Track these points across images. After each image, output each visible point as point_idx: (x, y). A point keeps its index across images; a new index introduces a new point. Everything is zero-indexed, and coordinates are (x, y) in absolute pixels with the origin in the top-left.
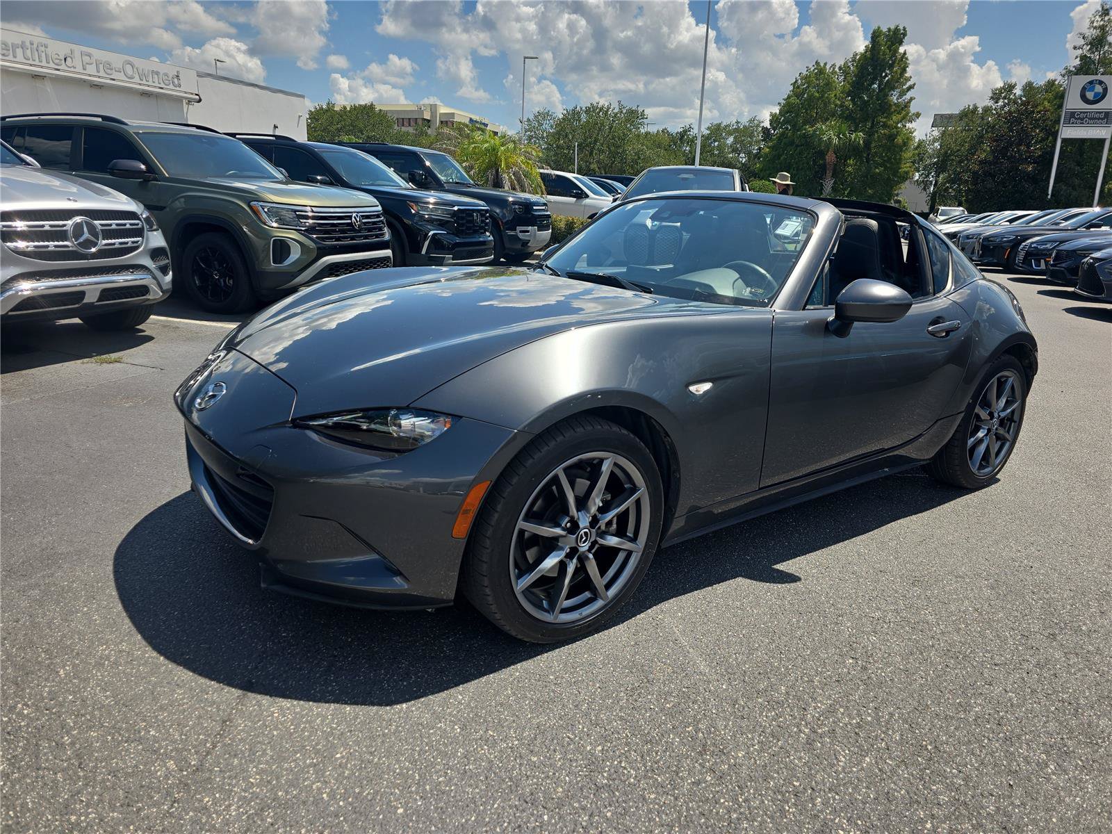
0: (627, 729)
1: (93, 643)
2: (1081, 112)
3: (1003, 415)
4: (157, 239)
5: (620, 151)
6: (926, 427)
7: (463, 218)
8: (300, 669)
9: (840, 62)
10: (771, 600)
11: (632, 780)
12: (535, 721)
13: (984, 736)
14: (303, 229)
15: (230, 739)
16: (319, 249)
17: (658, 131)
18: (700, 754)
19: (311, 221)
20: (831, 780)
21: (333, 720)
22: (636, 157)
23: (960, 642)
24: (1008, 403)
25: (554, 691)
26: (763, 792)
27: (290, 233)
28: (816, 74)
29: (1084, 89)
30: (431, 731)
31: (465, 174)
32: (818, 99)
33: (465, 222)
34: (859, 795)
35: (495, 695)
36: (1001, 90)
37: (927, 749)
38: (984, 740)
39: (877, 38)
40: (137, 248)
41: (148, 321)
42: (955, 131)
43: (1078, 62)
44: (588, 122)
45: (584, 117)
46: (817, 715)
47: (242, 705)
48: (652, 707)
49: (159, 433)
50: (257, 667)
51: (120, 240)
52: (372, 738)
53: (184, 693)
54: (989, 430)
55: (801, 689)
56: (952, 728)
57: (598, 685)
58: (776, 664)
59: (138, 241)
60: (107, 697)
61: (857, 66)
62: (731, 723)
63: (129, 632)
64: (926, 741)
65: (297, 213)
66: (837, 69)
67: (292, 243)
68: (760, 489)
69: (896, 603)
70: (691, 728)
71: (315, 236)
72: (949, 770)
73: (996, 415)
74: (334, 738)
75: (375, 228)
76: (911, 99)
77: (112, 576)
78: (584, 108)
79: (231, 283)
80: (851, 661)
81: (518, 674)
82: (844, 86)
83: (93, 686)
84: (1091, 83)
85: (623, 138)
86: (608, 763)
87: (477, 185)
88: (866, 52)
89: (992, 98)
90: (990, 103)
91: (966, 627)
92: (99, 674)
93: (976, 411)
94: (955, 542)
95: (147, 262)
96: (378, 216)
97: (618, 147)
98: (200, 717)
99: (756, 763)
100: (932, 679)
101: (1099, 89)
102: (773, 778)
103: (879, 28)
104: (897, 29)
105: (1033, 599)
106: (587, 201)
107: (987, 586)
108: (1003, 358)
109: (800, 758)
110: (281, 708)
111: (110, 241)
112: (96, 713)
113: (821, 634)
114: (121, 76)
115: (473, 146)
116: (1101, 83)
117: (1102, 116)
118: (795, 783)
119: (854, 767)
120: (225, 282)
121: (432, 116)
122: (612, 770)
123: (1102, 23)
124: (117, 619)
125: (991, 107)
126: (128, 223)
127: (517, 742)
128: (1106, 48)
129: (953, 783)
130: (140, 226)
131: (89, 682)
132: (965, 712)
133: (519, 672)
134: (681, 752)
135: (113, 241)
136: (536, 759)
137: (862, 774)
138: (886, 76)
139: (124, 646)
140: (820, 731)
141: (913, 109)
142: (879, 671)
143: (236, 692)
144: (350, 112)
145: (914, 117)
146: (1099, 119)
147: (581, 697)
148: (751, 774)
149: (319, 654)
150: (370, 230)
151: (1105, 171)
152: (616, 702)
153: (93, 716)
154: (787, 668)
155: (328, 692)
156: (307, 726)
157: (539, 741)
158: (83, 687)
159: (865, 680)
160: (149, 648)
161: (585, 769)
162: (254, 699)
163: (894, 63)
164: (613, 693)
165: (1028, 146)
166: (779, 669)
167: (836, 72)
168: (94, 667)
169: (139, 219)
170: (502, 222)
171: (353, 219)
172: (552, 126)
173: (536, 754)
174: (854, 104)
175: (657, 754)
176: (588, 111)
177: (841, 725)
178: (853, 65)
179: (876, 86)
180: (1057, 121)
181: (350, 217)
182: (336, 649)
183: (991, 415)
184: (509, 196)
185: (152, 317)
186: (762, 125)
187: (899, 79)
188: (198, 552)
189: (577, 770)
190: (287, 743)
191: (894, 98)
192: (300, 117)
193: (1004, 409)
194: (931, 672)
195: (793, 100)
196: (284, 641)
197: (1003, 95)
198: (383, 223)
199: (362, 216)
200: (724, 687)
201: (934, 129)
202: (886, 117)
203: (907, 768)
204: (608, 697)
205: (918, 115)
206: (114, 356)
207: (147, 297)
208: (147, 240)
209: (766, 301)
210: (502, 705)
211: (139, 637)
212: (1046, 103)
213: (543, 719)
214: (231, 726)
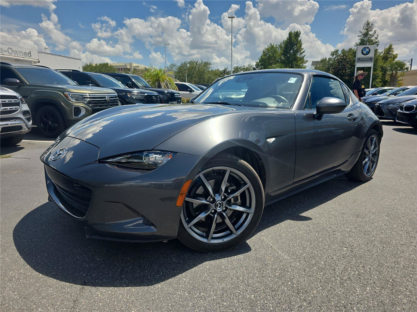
0: (262, 286)
1: (6, 271)
2: (362, 58)
3: (373, 152)
4: (25, 107)
5: (203, 77)
6: (349, 157)
7: (149, 98)
8: (108, 274)
9: (279, 44)
10: (305, 228)
11: (272, 309)
12: (221, 287)
13: (410, 273)
14: (86, 102)
15: (79, 309)
16: (93, 110)
17: (216, 70)
18: (298, 293)
19: (89, 99)
20: (356, 299)
21: (127, 295)
22: (208, 79)
23: (384, 237)
24: (375, 148)
25: (225, 273)
26: (330, 308)
27: (81, 104)
28: (271, 48)
29: (362, 50)
30: (175, 296)
31: (147, 83)
32: (272, 56)
33: (149, 99)
34: (371, 304)
35: (200, 277)
36: (334, 52)
37: (390, 281)
38: (410, 275)
39: (291, 35)
40: (17, 110)
41: (21, 142)
42: (320, 66)
43: (360, 41)
44: (190, 67)
45: (188, 65)
46: (340, 272)
47: (82, 293)
48: (270, 275)
49: (30, 182)
50: (87, 275)
51: (10, 107)
52: (147, 302)
53: (53, 290)
54: (369, 158)
55: (330, 262)
56: (396, 271)
57: (244, 268)
58: (316, 253)
59: (17, 108)
60: (15, 295)
61: (285, 45)
62: (306, 279)
63: (24, 264)
64: (388, 278)
65: (84, 96)
66: (278, 46)
67: (82, 108)
68: (294, 183)
69: (354, 225)
70: (290, 283)
71: (91, 105)
72: (402, 289)
73: (371, 152)
74: (129, 304)
75: (115, 102)
76: (304, 56)
77: (13, 241)
78: (188, 62)
79: (57, 125)
80: (345, 249)
81: (208, 267)
82: (281, 52)
83: (8, 290)
84: (365, 48)
85: (203, 72)
86: (259, 302)
87: (152, 87)
88: (287, 40)
89: (331, 55)
90: (331, 57)
91: (384, 231)
92: (10, 285)
93: (365, 151)
94: (366, 200)
95: (21, 116)
96: (116, 97)
97: (202, 75)
98: (62, 300)
99: (323, 295)
100: (380, 252)
101: (367, 50)
102: (332, 301)
103: (291, 31)
104: (297, 32)
105: (404, 219)
106: (194, 93)
107: (385, 216)
108: (372, 130)
109: (340, 291)
110: (101, 292)
111: (5, 108)
112: (10, 303)
113: (329, 239)
114: (7, 53)
115: (149, 73)
116: (368, 48)
117: (369, 59)
118: (342, 302)
119: (364, 292)
120: (54, 125)
121: (130, 67)
122: (262, 305)
123: (367, 27)
124: (17, 259)
125: (331, 58)
126: (13, 101)
127: (215, 297)
128: (369, 36)
129: (406, 294)
130: (18, 102)
131: (6, 289)
132: (398, 264)
133: (208, 266)
134: (289, 294)
135: (7, 108)
136: (226, 304)
137: (368, 295)
138: (295, 48)
139: (22, 271)
140: (344, 278)
141: (305, 59)
142: (358, 252)
143: (79, 287)
144: (99, 66)
145: (306, 62)
146: (368, 60)
147: (238, 274)
148: (322, 300)
149: (116, 266)
150: (113, 102)
151: (372, 78)
152: (254, 275)
153: (9, 304)
154: (321, 254)
155: (123, 283)
156: (115, 299)
157: (225, 295)
158: (3, 291)
159: (354, 256)
160: (34, 271)
161: (249, 306)
162: (88, 288)
163: (297, 43)
164: (252, 271)
165: (346, 70)
166: (318, 255)
167: (277, 47)
168: (8, 281)
169: (18, 99)
170: (163, 100)
171: (106, 98)
172: (176, 69)
173: (225, 301)
174: (285, 58)
175: (279, 295)
176: (189, 63)
177: (352, 275)
178: (283, 44)
179: (292, 51)
180: (355, 61)
181: (105, 98)
182: (123, 264)
183: (369, 152)
184: (165, 91)
185: (23, 140)
186: (253, 67)
187: (300, 49)
188: (53, 228)
189: (245, 307)
190: (107, 308)
191: (298, 55)
192: (79, 67)
193: (373, 150)
194: (379, 250)
195: (263, 57)
196: (99, 262)
197: (335, 54)
198: (118, 100)
199: (110, 97)
200: (298, 264)
201: (312, 66)
202: (296, 62)
203: (385, 290)
204: (250, 273)
205: (307, 61)
206: (8, 155)
207: (22, 131)
208: (21, 107)
209: (289, 107)
210: (204, 281)
211: (29, 266)
212: (350, 56)
213: (224, 285)
214: (79, 303)
